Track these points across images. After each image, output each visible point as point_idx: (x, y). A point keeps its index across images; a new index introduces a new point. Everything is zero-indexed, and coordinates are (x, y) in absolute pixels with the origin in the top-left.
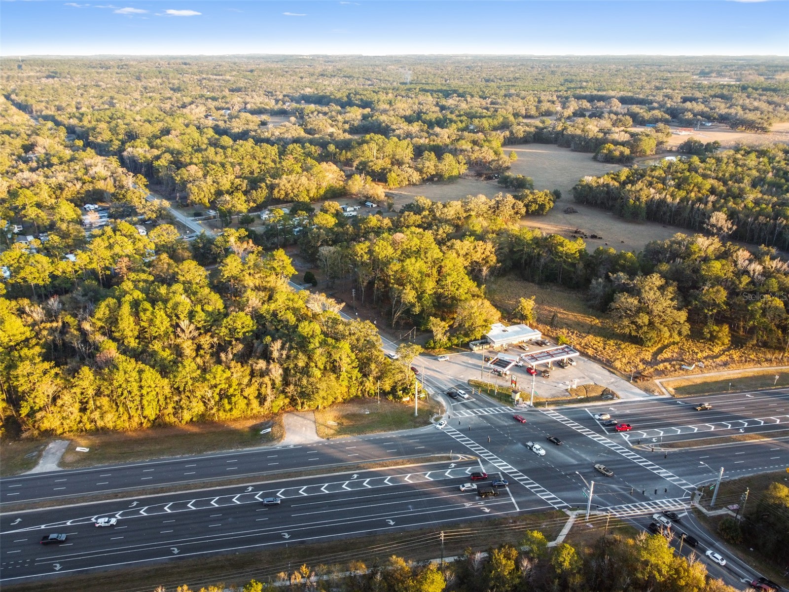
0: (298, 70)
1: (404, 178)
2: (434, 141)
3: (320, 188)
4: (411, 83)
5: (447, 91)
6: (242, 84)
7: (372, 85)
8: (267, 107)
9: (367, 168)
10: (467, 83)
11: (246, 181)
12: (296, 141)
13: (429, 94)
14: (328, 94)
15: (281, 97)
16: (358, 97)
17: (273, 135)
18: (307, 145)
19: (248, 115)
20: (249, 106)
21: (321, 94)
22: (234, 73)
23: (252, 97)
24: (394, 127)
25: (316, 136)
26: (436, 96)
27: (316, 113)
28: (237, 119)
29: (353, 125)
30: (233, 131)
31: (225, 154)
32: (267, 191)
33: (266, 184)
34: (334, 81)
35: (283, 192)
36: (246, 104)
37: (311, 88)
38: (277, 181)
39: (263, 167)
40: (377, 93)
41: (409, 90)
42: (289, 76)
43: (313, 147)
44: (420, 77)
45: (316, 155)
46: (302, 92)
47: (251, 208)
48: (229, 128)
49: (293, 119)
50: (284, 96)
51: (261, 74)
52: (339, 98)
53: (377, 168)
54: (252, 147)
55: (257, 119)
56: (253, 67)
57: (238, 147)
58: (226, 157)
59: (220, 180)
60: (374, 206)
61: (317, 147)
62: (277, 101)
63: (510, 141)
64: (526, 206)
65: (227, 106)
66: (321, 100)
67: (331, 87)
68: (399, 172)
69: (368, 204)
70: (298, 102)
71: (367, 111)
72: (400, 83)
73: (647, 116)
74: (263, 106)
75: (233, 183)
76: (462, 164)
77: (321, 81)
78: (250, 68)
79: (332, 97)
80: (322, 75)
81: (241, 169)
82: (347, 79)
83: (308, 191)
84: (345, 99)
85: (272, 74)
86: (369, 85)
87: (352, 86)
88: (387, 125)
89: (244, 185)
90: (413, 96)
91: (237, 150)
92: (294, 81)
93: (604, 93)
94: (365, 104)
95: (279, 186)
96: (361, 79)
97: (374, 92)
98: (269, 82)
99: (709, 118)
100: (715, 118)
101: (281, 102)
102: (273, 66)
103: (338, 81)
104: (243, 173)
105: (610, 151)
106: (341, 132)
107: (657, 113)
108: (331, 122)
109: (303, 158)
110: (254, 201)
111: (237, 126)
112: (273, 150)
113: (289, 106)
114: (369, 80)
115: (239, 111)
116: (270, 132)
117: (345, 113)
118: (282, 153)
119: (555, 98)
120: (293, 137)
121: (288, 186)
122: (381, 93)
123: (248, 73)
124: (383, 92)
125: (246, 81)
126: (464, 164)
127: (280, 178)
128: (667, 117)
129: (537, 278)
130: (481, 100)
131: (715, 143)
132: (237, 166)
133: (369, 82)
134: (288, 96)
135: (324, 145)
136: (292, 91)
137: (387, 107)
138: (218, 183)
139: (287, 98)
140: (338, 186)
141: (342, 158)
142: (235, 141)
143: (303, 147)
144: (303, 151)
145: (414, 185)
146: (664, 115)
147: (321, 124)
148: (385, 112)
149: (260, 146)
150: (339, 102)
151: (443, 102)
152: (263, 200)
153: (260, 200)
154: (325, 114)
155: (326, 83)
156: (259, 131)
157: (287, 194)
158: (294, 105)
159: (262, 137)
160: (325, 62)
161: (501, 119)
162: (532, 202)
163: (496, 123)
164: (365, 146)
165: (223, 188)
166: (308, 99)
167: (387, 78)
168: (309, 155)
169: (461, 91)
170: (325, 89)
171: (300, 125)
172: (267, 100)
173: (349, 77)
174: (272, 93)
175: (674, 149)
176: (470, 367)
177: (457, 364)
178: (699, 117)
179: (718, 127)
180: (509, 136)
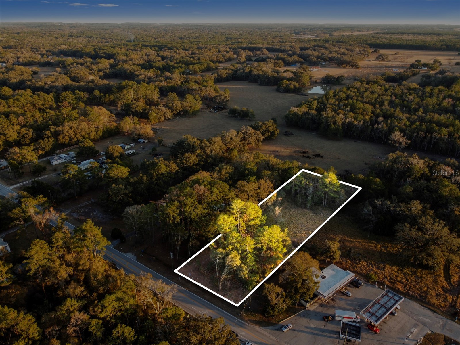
0: (52, 33)
1: (161, 115)
2: (170, 83)
3: (98, 130)
4: (134, 41)
5: (160, 46)
6: (12, 43)
7: (108, 42)
8: (36, 60)
9: (132, 109)
10: (169, 40)
11: (31, 130)
12: (66, 88)
13: (149, 48)
14: (80, 49)
15: (44, 52)
16: (102, 51)
17: (46, 84)
18: (77, 91)
19: (21, 67)
20: (21, 60)
21: (75, 49)
22: (5, 35)
23: (22, 53)
24: (137, 73)
25: (82, 83)
26: (154, 49)
27: (75, 64)
28: (13, 71)
29: (106, 72)
30: (11, 81)
31: (7, 103)
32: (53, 139)
33: (51, 131)
34: (80, 40)
35: (67, 138)
36: (18, 58)
37: (65, 45)
38: (60, 128)
39: (45, 116)
40: (114, 48)
41: (135, 45)
42: (47, 37)
43: (82, 93)
44: (138, 36)
45: (85, 99)
46: (59, 48)
47: (40, 155)
48: (7, 79)
49: (58, 69)
50: (47, 51)
51: (26, 36)
52: (89, 52)
53: (139, 109)
54: (31, 97)
55: (29, 70)
56: (19, 31)
57: (19, 97)
58: (9, 106)
59: (7, 132)
60: (146, 141)
61: (85, 93)
62: (42, 55)
63: (219, 80)
64: (263, 134)
65: (3, 60)
66: (76, 54)
67: (79, 44)
68: (157, 111)
69: (140, 140)
70: (58, 55)
71: (112, 61)
72: (126, 41)
73: (291, 60)
74: (32, 59)
75: (19, 133)
76: (198, 101)
77: (71, 40)
78: (16, 31)
79: (83, 51)
80: (70, 36)
81: (25, 119)
82: (89, 39)
83: (89, 134)
84: (93, 53)
85: (34, 35)
86: (106, 43)
87: (94, 43)
88: (130, 72)
89: (31, 134)
90: (139, 50)
91: (18, 100)
92: (51, 40)
93: (254, 46)
94: (109, 57)
95: (63, 133)
96: (99, 39)
97: (112, 47)
98: (33, 41)
99: (325, 60)
100: (327, 60)
101: (45, 56)
102: (33, 30)
103: (83, 40)
104: (27, 123)
105: (287, 85)
106: (98, 78)
107: (295, 57)
108: (88, 70)
109: (75, 102)
110: (43, 149)
111: (14, 77)
112: (50, 99)
113: (52, 59)
114: (104, 39)
115: (14, 64)
116: (43, 81)
117: (97, 63)
118: (57, 99)
119: (228, 49)
120: (62, 84)
121: (71, 132)
122: (116, 48)
123: (16, 35)
124: (118, 47)
125: (15, 40)
126: (200, 101)
127: (63, 125)
128: (301, 60)
129: (309, 205)
130: (185, 51)
131: (342, 76)
132: (21, 117)
133: (105, 41)
134: (50, 51)
135: (90, 90)
136: (51, 48)
137: (125, 58)
138: (5, 135)
139: (49, 53)
140: (113, 127)
141: (107, 100)
142: (14, 90)
143: (74, 93)
144: (74, 97)
145: (169, 119)
146: (300, 59)
147: (82, 72)
148: (125, 61)
149: (38, 95)
150: (89, 55)
151: (161, 53)
152: (50, 147)
153: (48, 148)
154: (82, 64)
155: (75, 41)
156: (33, 81)
157: (71, 139)
158: (56, 58)
159: (37, 85)
160: (70, 27)
161: (206, 65)
162: (265, 131)
163: (203, 67)
164: (125, 91)
165: (11, 139)
166: (66, 53)
167: (116, 37)
168: (79, 99)
169: (169, 46)
170: (76, 46)
171: (65, 74)
172: (34, 55)
173: (90, 37)
174: (36, 49)
175: (318, 81)
176: (317, 334)
177: (302, 331)
178: (319, 60)
179: (330, 65)
180: (217, 77)
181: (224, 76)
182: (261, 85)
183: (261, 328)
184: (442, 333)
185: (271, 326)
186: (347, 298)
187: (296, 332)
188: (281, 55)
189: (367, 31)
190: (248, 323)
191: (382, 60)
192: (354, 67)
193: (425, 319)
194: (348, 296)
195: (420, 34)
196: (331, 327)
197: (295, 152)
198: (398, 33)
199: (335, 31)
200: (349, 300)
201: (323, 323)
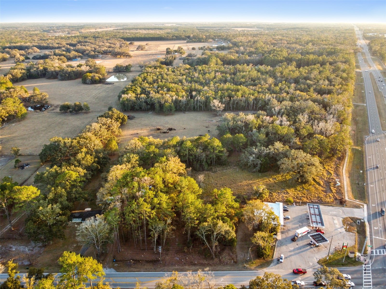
73: (71, 55)
146: (79, 53)
162: (117, 119)
175: (110, 71)
176: (300, 252)
177: (291, 256)
178: (96, 53)
179: (106, 57)
180: (12, 77)
181: (19, 75)
182: (62, 80)
183: (267, 268)
184: (347, 216)
185: (271, 263)
186: (289, 220)
187: (288, 258)
188: (57, 51)
189: (106, 28)
190: (256, 270)
191: (141, 50)
192: (128, 57)
193: (333, 213)
194: (289, 219)
195: (148, 29)
196: (301, 243)
197: (152, 131)
198: (133, 29)
199: (81, 29)
200: (292, 221)
201: (294, 244)
